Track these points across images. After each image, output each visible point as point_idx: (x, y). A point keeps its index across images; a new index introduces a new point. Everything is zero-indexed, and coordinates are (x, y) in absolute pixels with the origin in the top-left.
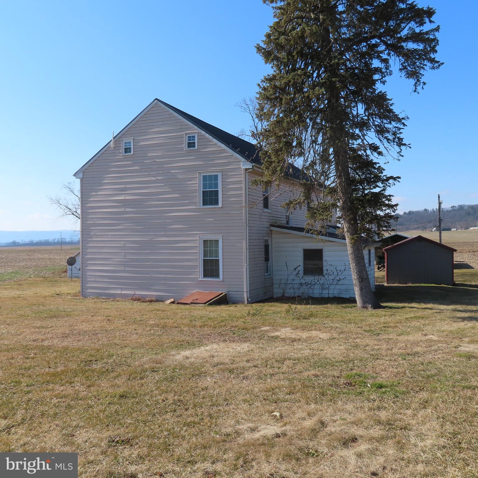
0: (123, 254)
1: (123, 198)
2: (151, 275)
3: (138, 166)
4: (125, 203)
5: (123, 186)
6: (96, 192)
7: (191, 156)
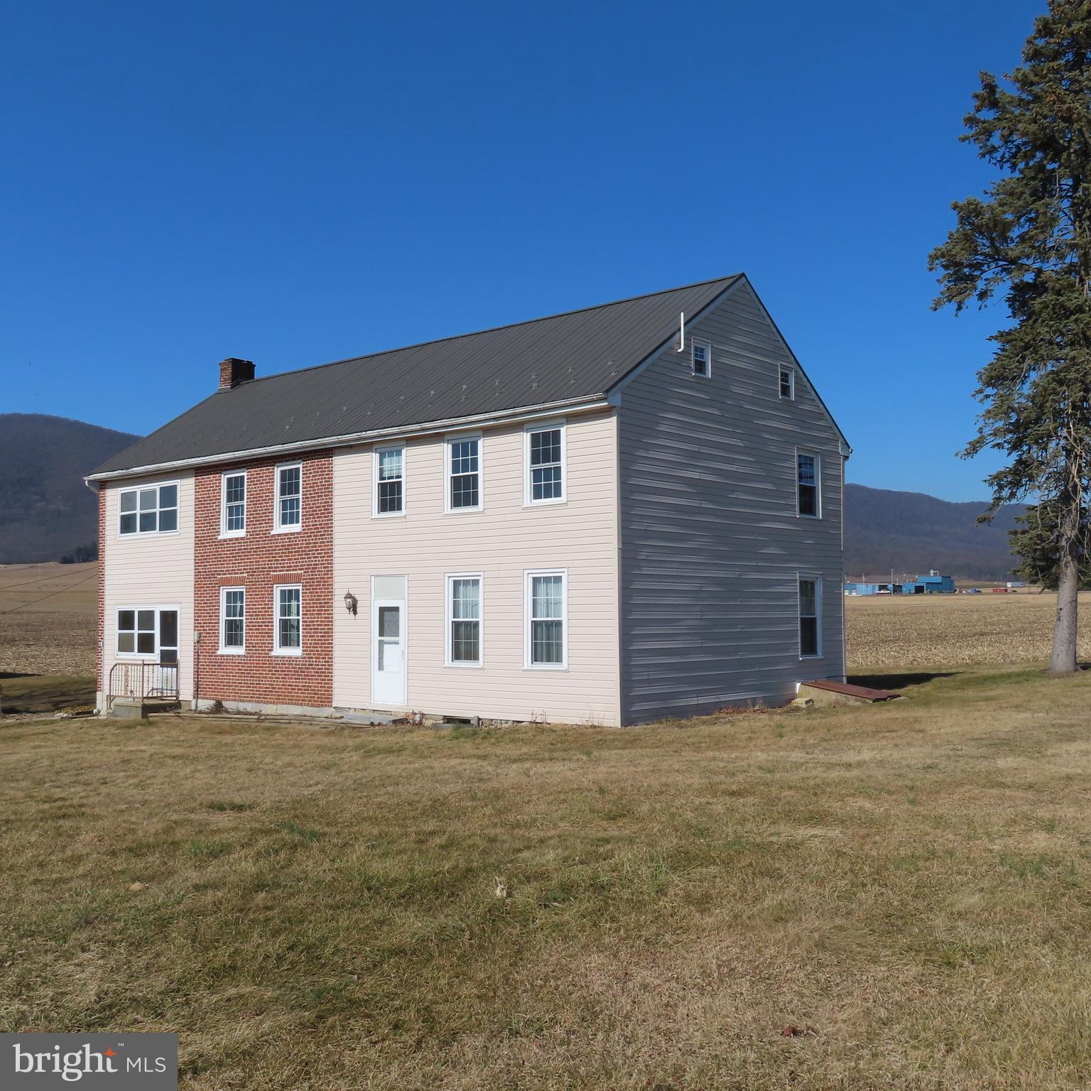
0: (698, 608)
1: (696, 475)
2: (741, 655)
3: (719, 409)
4: (701, 489)
5: (695, 448)
6: (647, 450)
7: (786, 412)
